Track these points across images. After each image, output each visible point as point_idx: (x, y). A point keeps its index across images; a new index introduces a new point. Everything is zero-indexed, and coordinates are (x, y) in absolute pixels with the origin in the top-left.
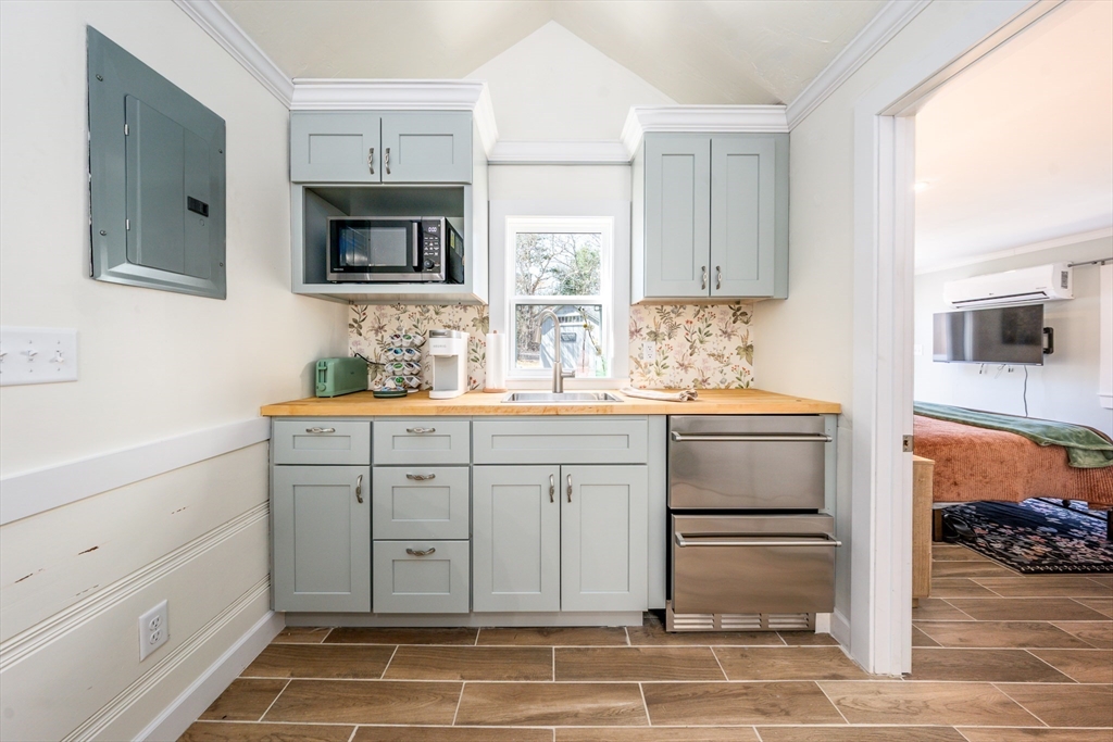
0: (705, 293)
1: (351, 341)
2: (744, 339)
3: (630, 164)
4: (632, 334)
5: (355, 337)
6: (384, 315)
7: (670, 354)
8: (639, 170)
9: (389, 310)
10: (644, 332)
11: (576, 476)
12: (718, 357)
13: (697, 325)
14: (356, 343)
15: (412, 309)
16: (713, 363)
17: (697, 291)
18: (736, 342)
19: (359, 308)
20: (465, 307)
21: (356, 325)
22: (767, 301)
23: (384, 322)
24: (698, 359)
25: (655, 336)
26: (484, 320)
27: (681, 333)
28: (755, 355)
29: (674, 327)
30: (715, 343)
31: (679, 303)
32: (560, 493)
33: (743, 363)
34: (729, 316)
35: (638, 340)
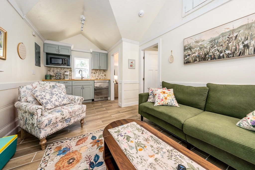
0: (99, 69)
1: (48, 73)
2: (105, 74)
3: (91, 53)
4: (92, 73)
5: (49, 72)
6: (54, 69)
7: (96, 75)
8: (92, 54)
9: (55, 68)
10: (93, 73)
11: (85, 87)
12: (102, 76)
13: (99, 72)
14: (49, 73)
15: (59, 68)
16: (101, 76)
17: (98, 69)
18: (104, 74)
19: (50, 68)
20: (68, 69)
21: (50, 71)
22: (106, 70)
23: (54, 70)
24: (100, 76)
25: (94, 73)
26: (71, 71)
27: (98, 73)
28: (106, 76)
29: (97, 72)
30: (102, 74)
31: (97, 70)
32: (83, 88)
33: (105, 76)
34: (103, 71)
35: (92, 74)
